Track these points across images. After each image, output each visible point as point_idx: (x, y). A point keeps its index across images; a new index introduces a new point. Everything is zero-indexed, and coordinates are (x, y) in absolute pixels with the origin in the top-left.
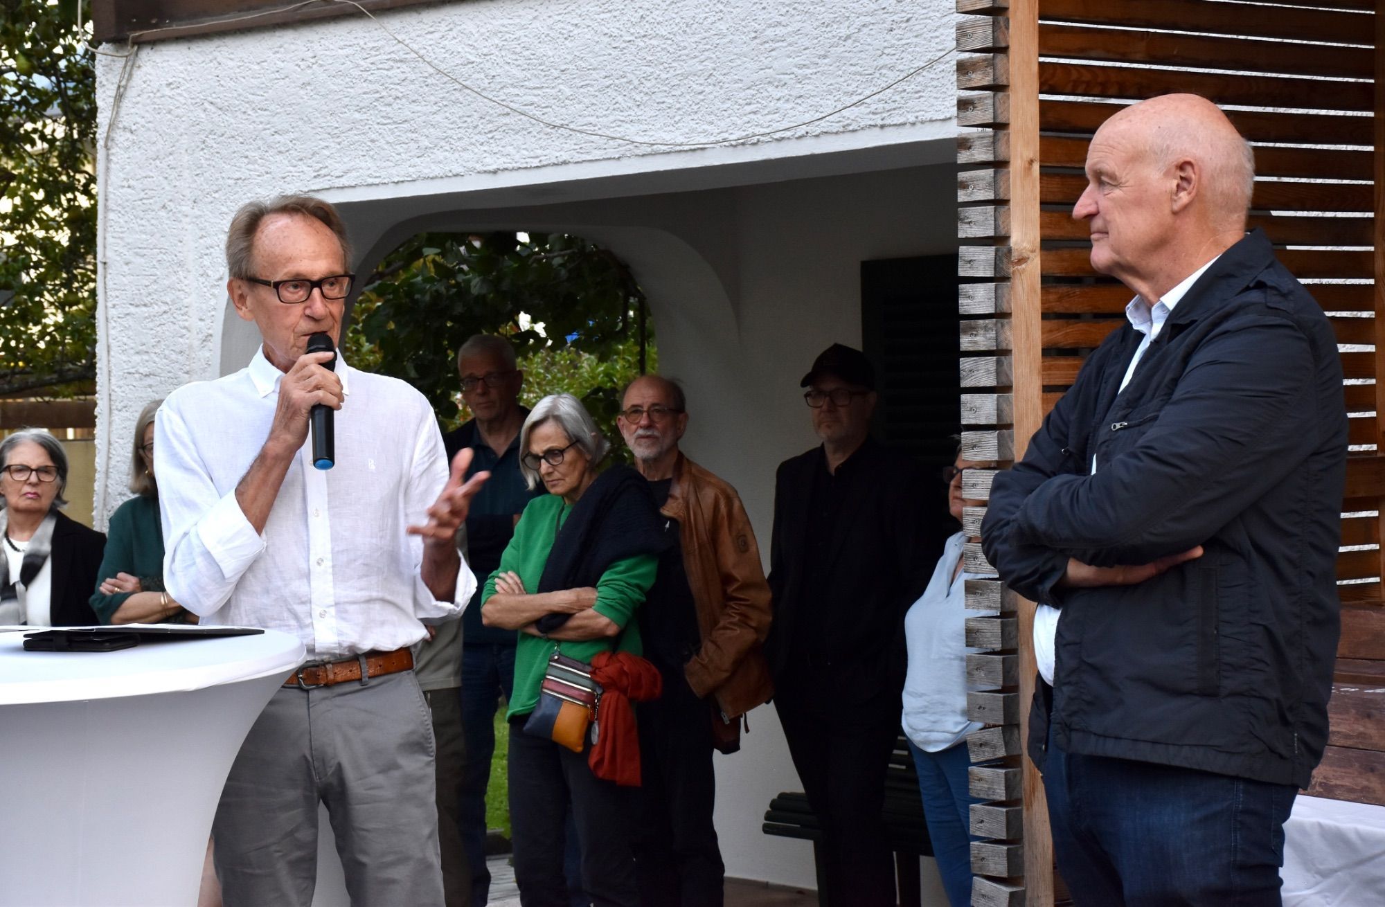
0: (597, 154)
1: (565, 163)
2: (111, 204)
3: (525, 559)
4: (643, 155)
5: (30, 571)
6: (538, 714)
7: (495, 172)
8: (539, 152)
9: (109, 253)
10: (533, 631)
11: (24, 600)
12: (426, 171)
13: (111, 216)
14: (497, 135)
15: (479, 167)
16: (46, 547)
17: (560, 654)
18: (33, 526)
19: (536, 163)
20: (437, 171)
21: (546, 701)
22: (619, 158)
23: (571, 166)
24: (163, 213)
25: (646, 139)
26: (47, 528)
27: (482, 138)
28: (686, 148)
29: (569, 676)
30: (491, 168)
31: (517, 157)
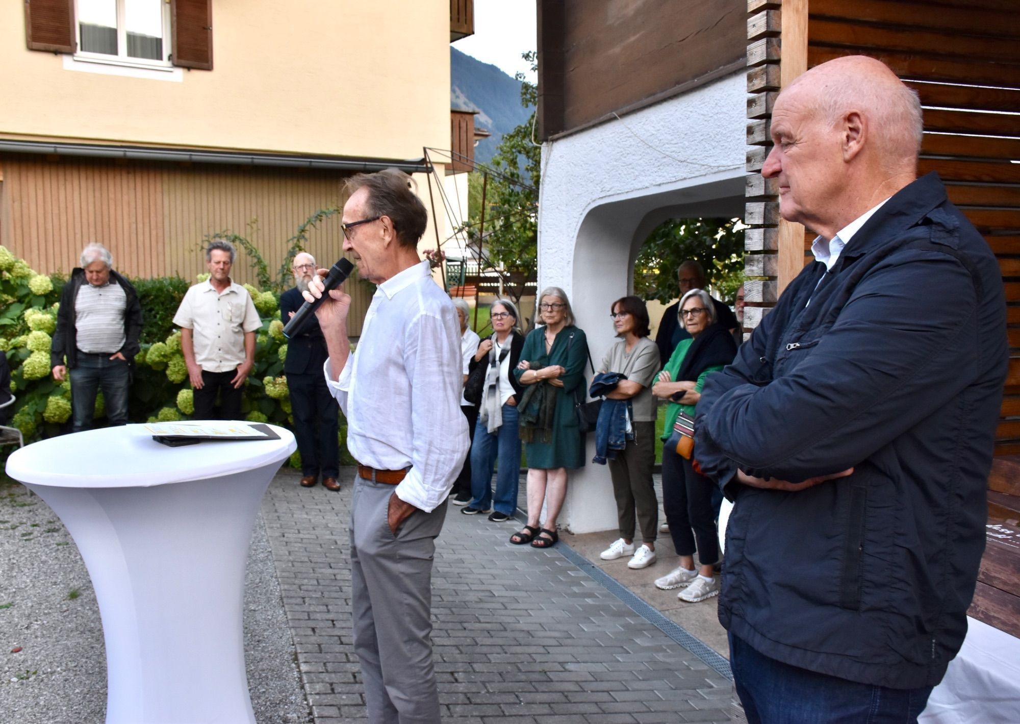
0: (697, 174)
1: (685, 179)
2: (543, 208)
3: (673, 366)
4: (715, 173)
5: (502, 357)
6: (670, 440)
7: (659, 185)
8: (676, 174)
9: (542, 228)
10: (671, 399)
11: (500, 367)
12: (637, 187)
13: (543, 212)
14: (661, 167)
15: (654, 183)
16: (509, 347)
17: (683, 412)
18: (505, 338)
19: (674, 179)
20: (640, 186)
21: (674, 434)
22: (705, 175)
23: (688, 180)
24: (557, 210)
25: (716, 165)
26: (510, 338)
27: (655, 169)
28: (732, 167)
29: (685, 423)
30: (658, 183)
31: (668, 177)
